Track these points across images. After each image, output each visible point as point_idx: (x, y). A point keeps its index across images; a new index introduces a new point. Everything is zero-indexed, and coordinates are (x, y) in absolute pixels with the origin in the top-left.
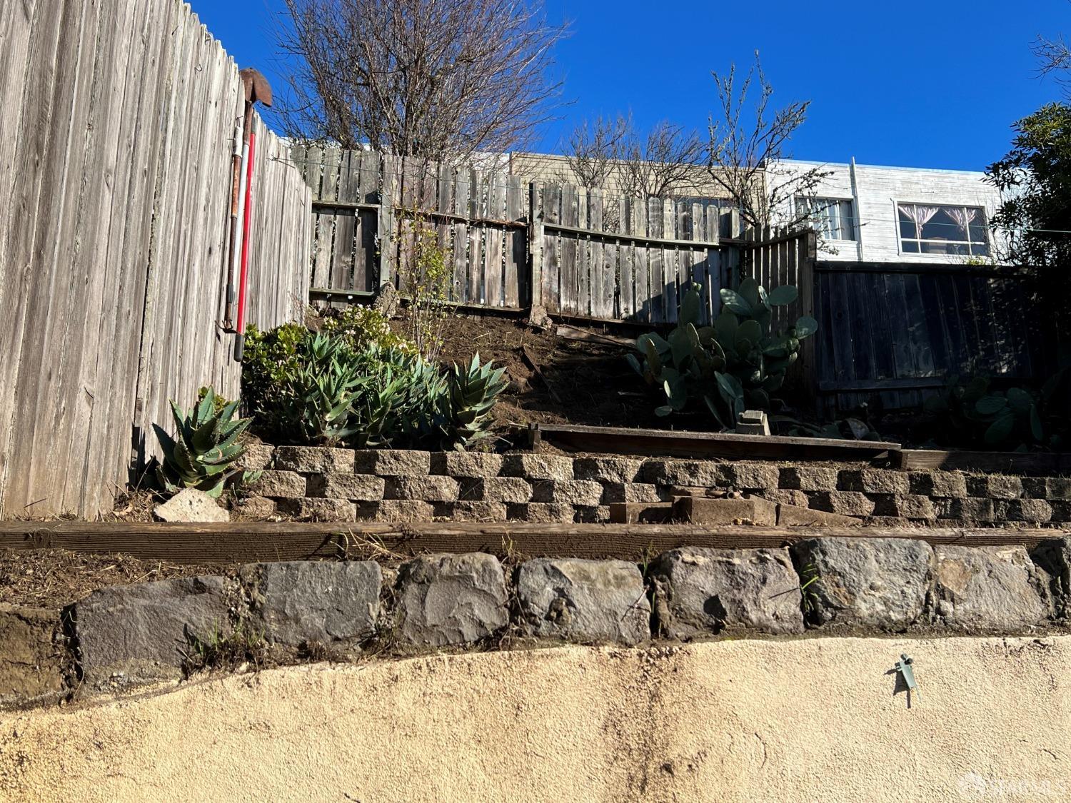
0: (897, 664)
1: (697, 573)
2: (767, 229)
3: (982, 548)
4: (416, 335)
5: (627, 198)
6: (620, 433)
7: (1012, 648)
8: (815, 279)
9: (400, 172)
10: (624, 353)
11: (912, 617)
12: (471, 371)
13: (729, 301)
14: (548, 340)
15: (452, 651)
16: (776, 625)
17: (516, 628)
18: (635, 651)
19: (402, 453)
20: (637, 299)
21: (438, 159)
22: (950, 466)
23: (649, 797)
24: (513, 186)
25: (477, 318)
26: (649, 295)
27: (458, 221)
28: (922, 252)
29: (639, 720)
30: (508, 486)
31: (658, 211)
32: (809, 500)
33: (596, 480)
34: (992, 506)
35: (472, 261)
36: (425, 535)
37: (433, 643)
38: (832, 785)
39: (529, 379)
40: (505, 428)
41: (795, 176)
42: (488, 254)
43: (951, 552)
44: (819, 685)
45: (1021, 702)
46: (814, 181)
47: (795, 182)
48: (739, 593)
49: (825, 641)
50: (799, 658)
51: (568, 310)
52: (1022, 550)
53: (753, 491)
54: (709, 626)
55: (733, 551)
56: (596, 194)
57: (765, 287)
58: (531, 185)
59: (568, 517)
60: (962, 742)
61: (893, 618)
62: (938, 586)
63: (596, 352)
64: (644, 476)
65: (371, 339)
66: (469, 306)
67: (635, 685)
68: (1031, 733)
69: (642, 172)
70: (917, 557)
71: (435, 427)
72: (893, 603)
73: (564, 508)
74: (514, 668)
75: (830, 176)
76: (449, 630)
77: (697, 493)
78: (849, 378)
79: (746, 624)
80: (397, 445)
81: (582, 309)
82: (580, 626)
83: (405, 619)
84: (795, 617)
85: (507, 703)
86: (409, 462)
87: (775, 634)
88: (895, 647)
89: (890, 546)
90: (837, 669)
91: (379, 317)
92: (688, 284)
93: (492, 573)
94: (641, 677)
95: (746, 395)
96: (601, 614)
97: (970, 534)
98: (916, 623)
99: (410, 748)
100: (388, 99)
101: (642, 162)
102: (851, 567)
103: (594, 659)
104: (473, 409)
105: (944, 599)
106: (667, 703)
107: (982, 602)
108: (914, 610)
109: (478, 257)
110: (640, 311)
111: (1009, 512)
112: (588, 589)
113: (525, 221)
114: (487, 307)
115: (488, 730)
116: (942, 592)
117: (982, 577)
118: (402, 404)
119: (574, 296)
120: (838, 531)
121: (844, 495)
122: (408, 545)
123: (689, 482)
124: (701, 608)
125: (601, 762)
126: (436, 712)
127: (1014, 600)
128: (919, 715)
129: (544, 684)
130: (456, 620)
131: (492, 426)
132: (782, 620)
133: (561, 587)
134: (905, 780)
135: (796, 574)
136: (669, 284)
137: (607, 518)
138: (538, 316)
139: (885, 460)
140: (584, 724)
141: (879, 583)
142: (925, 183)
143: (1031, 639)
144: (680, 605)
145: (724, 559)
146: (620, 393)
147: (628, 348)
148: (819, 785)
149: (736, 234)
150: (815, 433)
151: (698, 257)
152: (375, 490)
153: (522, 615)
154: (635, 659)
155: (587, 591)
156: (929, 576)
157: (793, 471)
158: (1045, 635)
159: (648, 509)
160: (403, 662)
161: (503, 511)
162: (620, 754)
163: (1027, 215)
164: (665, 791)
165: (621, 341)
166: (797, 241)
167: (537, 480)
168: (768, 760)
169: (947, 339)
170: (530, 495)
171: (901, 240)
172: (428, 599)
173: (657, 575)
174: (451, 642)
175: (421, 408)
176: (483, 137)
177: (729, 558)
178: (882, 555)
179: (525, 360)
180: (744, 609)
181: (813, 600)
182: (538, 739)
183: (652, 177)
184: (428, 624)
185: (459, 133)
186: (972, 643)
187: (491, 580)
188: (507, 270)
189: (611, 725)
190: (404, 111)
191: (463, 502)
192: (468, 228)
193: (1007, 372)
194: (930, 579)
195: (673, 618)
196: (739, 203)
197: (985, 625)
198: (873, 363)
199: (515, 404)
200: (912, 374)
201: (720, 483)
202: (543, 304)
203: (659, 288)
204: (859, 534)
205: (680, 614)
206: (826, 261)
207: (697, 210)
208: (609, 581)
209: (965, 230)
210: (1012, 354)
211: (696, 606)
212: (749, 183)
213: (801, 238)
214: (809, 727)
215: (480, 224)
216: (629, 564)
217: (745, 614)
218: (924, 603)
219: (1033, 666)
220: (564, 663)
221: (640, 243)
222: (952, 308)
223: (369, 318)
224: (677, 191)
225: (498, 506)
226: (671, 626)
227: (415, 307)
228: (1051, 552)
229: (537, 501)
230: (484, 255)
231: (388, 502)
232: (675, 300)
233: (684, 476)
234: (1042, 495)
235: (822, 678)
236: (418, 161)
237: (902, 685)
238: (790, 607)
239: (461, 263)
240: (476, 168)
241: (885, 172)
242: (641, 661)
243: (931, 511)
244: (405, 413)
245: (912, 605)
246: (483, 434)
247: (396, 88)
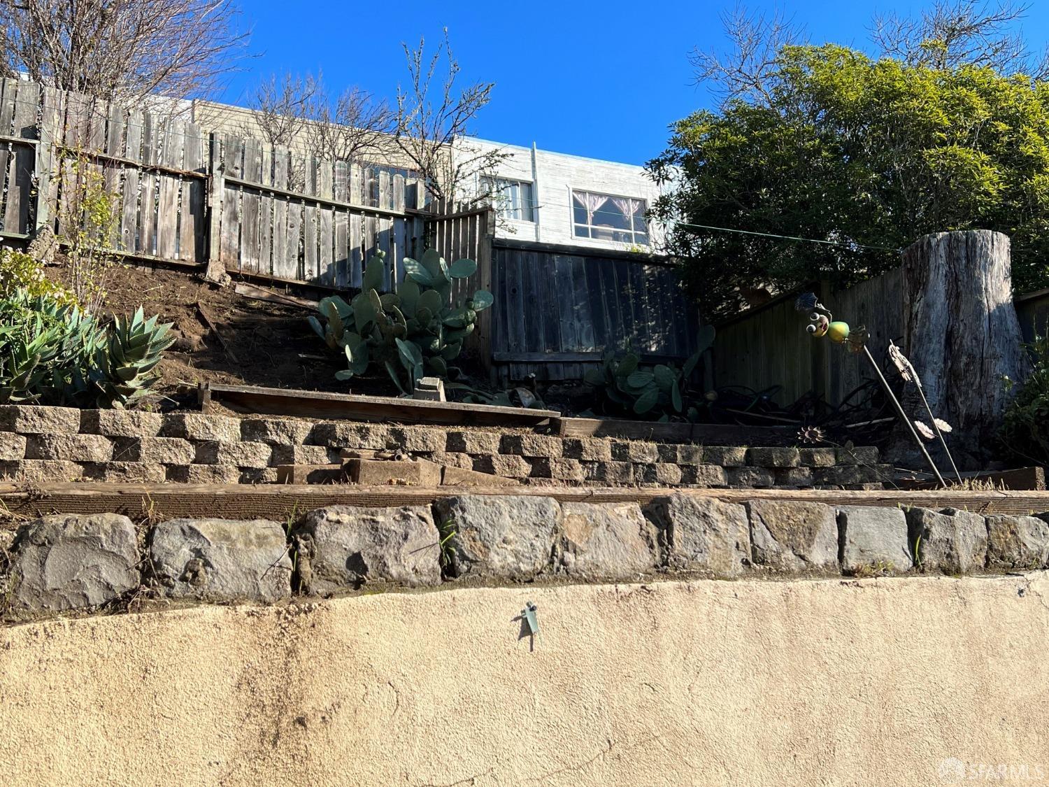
0: (523, 612)
1: (341, 530)
2: (451, 204)
3: (602, 504)
4: (76, 284)
5: (313, 159)
6: (297, 396)
7: (623, 594)
8: (493, 255)
9: (63, 108)
10: (306, 315)
11: (539, 568)
12: (133, 326)
13: (412, 270)
14: (226, 298)
15: (75, 615)
16: (414, 578)
17: (147, 590)
18: (273, 609)
19: (48, 409)
20: (321, 261)
21: (108, 97)
22: (602, 433)
23: (280, 751)
24: (192, 135)
25: (148, 270)
26: (334, 258)
27: (128, 165)
28: (593, 237)
29: (274, 677)
30: (168, 447)
31: (344, 175)
32: (474, 462)
33: (265, 441)
34: (632, 469)
35: (143, 210)
36: (54, 495)
37: (53, 607)
38: (458, 726)
39: (204, 337)
40: (175, 386)
41: (479, 154)
42: (162, 202)
43: (576, 508)
44: (451, 633)
45: (628, 642)
46: (496, 161)
47: (479, 160)
48: (381, 549)
49: (459, 592)
50: (434, 609)
51: (249, 268)
52: (636, 506)
53: (421, 454)
54: (350, 582)
55: (378, 509)
56: (281, 151)
57: (448, 260)
58: (212, 136)
59: (233, 478)
60: (576, 680)
61: (523, 569)
62: (563, 539)
63: (277, 312)
64: (315, 439)
65: (22, 285)
66: (139, 256)
67: (272, 642)
68: (635, 669)
69: (332, 134)
70: (546, 513)
71: (91, 383)
72: (523, 556)
73: (229, 470)
74: (142, 630)
75: (510, 157)
76: (72, 594)
77: (366, 456)
78: (521, 351)
79: (386, 579)
80: (45, 401)
81: (264, 270)
82: (217, 587)
83: (20, 583)
84: (434, 570)
85: (134, 666)
86: (55, 420)
87: (413, 587)
88: (521, 596)
89: (523, 503)
90: (468, 618)
91: (32, 262)
92: (373, 250)
93: (123, 534)
94: (278, 635)
95: (425, 363)
96: (240, 573)
97: (598, 493)
98: (542, 573)
99: (21, 717)
100: (51, 27)
101: (331, 124)
102: (486, 523)
103: (230, 619)
104: (135, 365)
105: (568, 550)
106: (304, 658)
107: (600, 553)
108: (541, 561)
109: (151, 205)
110: (325, 275)
111: (646, 475)
112: (228, 548)
113: (205, 173)
114: (159, 259)
115: (112, 695)
116: (566, 544)
117: (601, 531)
118: (53, 357)
119: (256, 253)
120: (483, 490)
121: (503, 458)
122: (34, 505)
123: (360, 444)
124: (343, 564)
125: (231, 720)
126: (53, 679)
127: (627, 551)
128: (540, 657)
129: (176, 645)
130: (80, 583)
131: (156, 384)
132: (421, 574)
133: (198, 547)
134: (525, 718)
135: (436, 530)
136: (354, 250)
137: (274, 480)
138: (215, 271)
139: (546, 427)
140: (216, 683)
141: (511, 537)
142: (598, 173)
143: (639, 585)
144: (322, 562)
145: (369, 517)
146: (300, 355)
147: (311, 311)
148: (447, 727)
149: (421, 205)
150: (487, 401)
151: (384, 225)
152: (14, 448)
153: (154, 577)
154: (273, 617)
155: (226, 551)
156: (556, 530)
157: (459, 435)
158: (651, 581)
159: (317, 471)
160: (16, 629)
161: (162, 472)
162: (253, 711)
163: (678, 210)
164: (297, 744)
165: (304, 303)
166: (478, 216)
167: (200, 441)
168: (399, 707)
169: (607, 319)
170: (193, 456)
171: (574, 224)
172: (48, 562)
173: (301, 533)
174: (74, 606)
175: (76, 362)
176: (161, 80)
177: (373, 515)
178: (515, 511)
179: (200, 317)
180: (385, 564)
181: (451, 554)
182: (166, 700)
183: (341, 141)
184: (48, 588)
185: (133, 73)
186: (589, 590)
187: (121, 542)
188: (183, 221)
189: (246, 682)
190: (70, 42)
191: (118, 463)
192: (140, 174)
193: (656, 351)
194: (556, 533)
195: (315, 575)
196: (425, 176)
197: (601, 574)
198: (542, 337)
199: (186, 362)
200: (575, 348)
201: (390, 446)
202: (222, 260)
203: (344, 253)
204: (502, 492)
205: (321, 570)
206: (506, 240)
207: (383, 177)
208: (251, 541)
209: (630, 219)
210: (661, 334)
211: (339, 563)
212: (435, 156)
213: (480, 215)
214: (440, 674)
215: (153, 171)
216: (273, 524)
217: (386, 569)
218: (550, 555)
219: (640, 609)
220: (198, 624)
221: (326, 206)
222: (612, 291)
223: (20, 263)
224: (366, 157)
225: (156, 468)
226: (313, 583)
227: (75, 253)
228: (660, 508)
229: (200, 463)
230: (157, 205)
231: (29, 461)
232: (361, 265)
233: (355, 439)
234: (674, 460)
235: (455, 627)
236: (84, 98)
237: (526, 630)
238: (430, 561)
239: (131, 211)
240: (151, 112)
241: (561, 159)
242: (279, 618)
243: (580, 473)
244: (56, 366)
245: (540, 556)
246: (146, 392)
247: (61, 17)
